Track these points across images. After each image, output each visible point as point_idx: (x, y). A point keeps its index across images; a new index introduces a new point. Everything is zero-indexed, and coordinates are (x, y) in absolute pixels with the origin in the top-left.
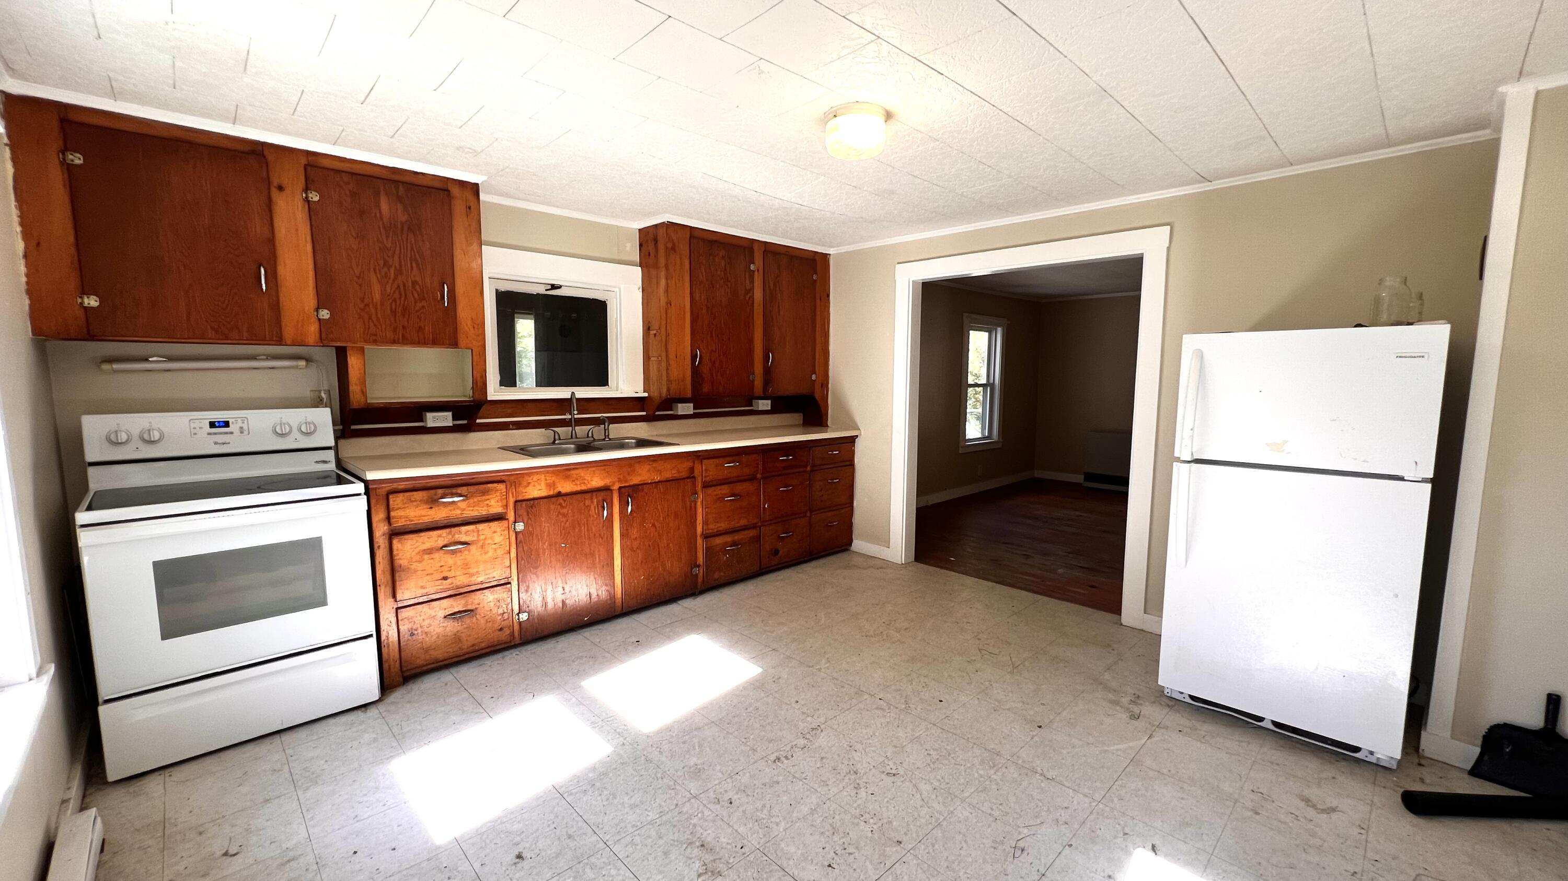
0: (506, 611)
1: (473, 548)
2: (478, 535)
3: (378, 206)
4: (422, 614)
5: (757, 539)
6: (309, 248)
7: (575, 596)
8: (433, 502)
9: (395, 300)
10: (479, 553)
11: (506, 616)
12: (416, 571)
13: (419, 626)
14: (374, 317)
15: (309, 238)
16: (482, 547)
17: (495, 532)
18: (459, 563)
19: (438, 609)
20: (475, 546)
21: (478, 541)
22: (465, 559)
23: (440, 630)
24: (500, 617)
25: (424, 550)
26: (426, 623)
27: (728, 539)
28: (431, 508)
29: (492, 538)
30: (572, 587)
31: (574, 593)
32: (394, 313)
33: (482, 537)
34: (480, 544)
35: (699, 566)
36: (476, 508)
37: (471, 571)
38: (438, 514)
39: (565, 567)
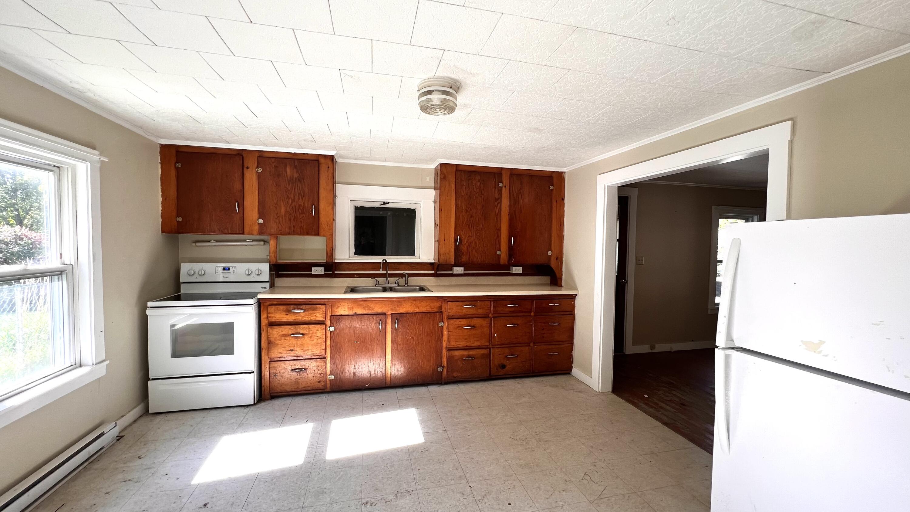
0: (322, 372)
1: (306, 337)
2: (309, 330)
3: (286, 171)
4: (281, 366)
5: (488, 356)
6: (257, 192)
7: (361, 371)
8: (288, 312)
9: (291, 214)
10: (309, 340)
11: (322, 375)
12: (278, 345)
13: (279, 372)
14: (281, 222)
15: (257, 188)
16: (311, 337)
17: (318, 330)
18: (299, 343)
19: (288, 365)
20: (307, 336)
21: (309, 333)
22: (302, 342)
23: (288, 376)
24: (319, 375)
25: (282, 335)
26: (282, 371)
27: (465, 353)
28: (287, 314)
29: (316, 333)
30: (360, 366)
31: (361, 370)
32: (290, 220)
33: (311, 332)
34: (310, 336)
35: (443, 367)
36: (309, 317)
37: (305, 348)
38: (291, 318)
39: (356, 354)
